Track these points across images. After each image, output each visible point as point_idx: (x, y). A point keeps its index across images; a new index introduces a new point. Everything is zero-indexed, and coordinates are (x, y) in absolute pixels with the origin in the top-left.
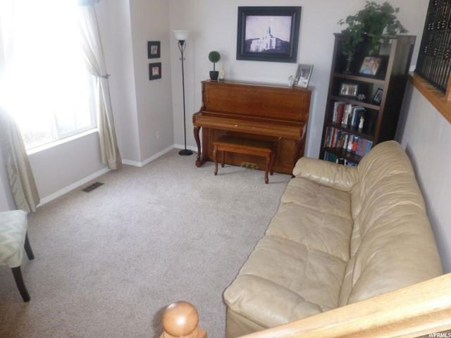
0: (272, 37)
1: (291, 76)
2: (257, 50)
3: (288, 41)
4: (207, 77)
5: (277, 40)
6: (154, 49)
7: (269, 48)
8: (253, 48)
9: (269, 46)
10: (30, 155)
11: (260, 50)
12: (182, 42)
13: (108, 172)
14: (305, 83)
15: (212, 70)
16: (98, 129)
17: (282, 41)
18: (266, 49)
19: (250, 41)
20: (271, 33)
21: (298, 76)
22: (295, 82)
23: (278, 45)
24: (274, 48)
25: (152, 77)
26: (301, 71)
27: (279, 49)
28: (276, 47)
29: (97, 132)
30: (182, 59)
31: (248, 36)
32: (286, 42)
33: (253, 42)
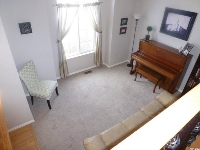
0: (178, 25)
1: (181, 48)
2: (170, 30)
3: (186, 29)
4: (144, 37)
5: (181, 27)
6: (124, 21)
7: (176, 30)
8: (168, 28)
9: (176, 29)
10: (67, 60)
11: (171, 30)
12: (137, 20)
13: (96, 67)
14: (187, 53)
15: (147, 34)
16: (95, 51)
17: (183, 28)
18: (174, 30)
19: (168, 25)
20: (179, 23)
21: (185, 49)
22: (183, 50)
23: (181, 30)
24: (178, 31)
25: (121, 33)
26: (187, 46)
27: (180, 32)
28: (179, 31)
29: (94, 53)
30: (136, 27)
31: (167, 22)
32: (185, 30)
33: (169, 25)
